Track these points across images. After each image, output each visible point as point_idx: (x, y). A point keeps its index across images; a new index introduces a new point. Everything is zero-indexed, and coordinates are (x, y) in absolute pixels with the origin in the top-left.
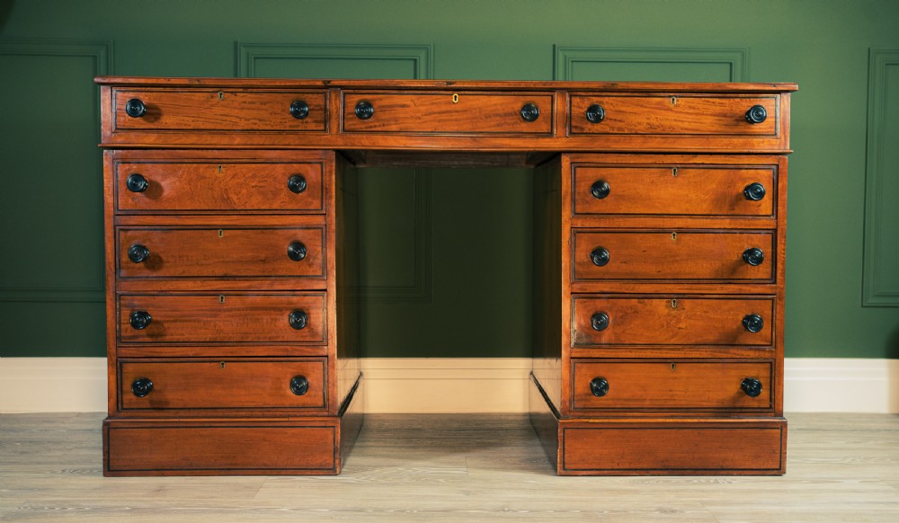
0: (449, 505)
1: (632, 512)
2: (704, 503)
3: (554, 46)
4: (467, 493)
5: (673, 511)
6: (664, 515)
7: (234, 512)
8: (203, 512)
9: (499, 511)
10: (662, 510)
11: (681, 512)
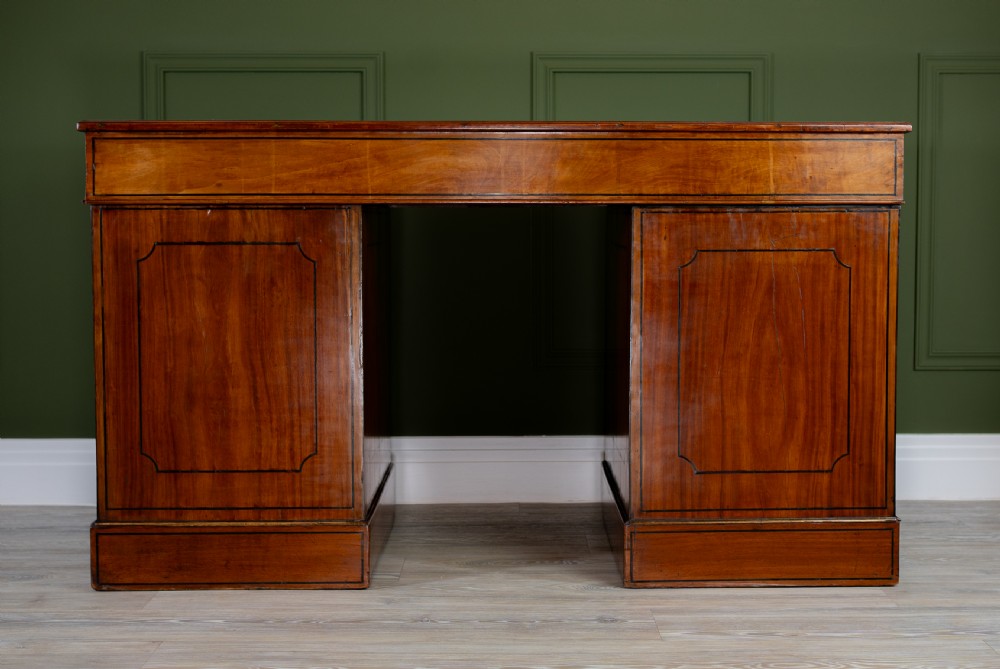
0: (361, 614)
1: (567, 622)
2: (654, 611)
3: (532, 54)
4: (389, 602)
5: (613, 621)
6: (602, 625)
7: (117, 624)
8: (83, 624)
9: (416, 621)
10: (601, 620)
11: (623, 621)
